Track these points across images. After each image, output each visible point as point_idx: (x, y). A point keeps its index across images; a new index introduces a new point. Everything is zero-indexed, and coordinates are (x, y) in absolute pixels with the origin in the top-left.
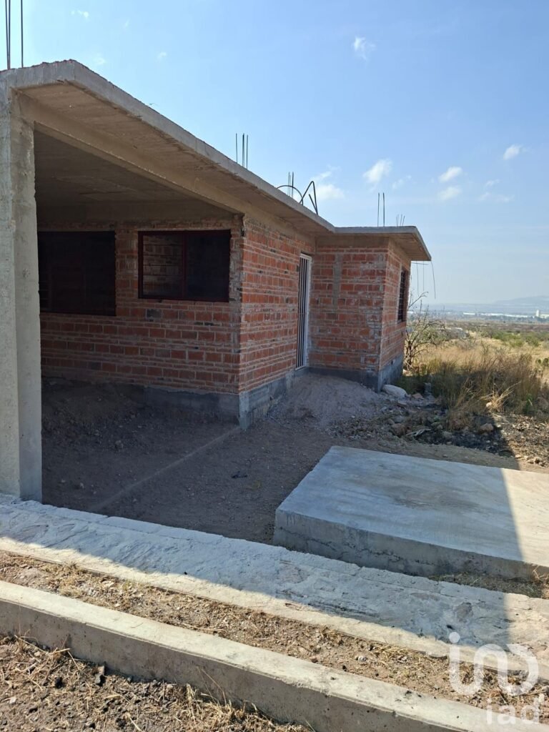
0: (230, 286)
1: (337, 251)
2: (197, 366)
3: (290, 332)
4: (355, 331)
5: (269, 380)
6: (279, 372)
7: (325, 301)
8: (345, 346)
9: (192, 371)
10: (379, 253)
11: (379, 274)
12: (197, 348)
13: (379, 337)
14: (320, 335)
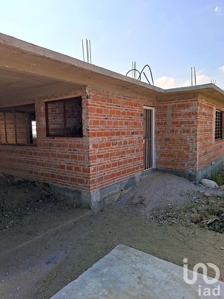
0: (83, 128)
1: (168, 103)
2: (70, 174)
3: (137, 151)
4: (181, 148)
5: (119, 180)
6: (129, 174)
7: (163, 132)
8: (175, 157)
9: (68, 176)
10: (193, 102)
11: (193, 114)
12: (70, 164)
13: (195, 152)
14: (161, 151)
